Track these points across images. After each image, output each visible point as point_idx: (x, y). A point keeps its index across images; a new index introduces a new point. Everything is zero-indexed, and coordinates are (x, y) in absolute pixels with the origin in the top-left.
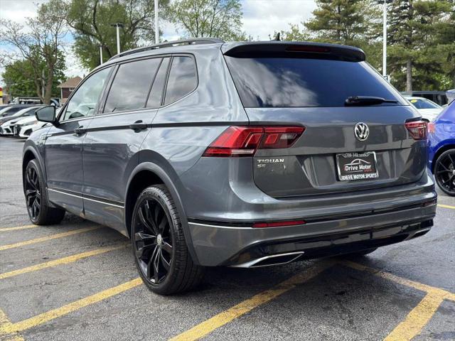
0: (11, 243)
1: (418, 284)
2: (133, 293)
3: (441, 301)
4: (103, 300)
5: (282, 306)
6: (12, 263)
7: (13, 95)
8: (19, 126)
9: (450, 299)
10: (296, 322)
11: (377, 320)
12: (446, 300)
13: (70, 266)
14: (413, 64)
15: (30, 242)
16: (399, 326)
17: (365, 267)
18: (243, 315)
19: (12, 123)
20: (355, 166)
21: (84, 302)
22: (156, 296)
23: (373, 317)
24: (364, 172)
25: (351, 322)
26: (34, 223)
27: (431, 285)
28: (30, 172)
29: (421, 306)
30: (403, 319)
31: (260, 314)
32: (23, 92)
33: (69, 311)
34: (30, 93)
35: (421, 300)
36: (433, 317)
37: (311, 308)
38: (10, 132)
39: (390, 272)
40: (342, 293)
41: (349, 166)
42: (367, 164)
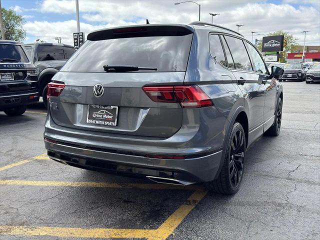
42: (110, 115)
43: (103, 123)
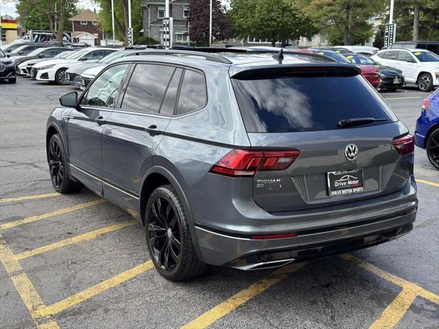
0: (39, 214)
1: (396, 277)
2: (146, 277)
3: (414, 298)
4: (121, 283)
5: (274, 297)
6: (41, 238)
7: (28, 28)
8: (35, 69)
9: (422, 296)
10: (286, 316)
11: (356, 316)
12: (419, 297)
13: (91, 243)
14: (421, 8)
15: (55, 213)
16: (374, 324)
17: (351, 256)
18: (240, 306)
19: (29, 65)
20: (344, 181)
21: (105, 285)
22: (165, 282)
23: (352, 313)
24: (352, 187)
25: (332, 318)
26: (58, 191)
27: (407, 280)
28: (54, 145)
29: (395, 304)
30: (379, 316)
31: (254, 306)
32: (37, 24)
33: (93, 294)
34: (43, 26)
35: (396, 296)
36: (405, 316)
37: (299, 301)
38: (26, 72)
39: (373, 263)
40: (327, 286)
41: (339, 182)
42: (355, 180)
43: (350, 191)
